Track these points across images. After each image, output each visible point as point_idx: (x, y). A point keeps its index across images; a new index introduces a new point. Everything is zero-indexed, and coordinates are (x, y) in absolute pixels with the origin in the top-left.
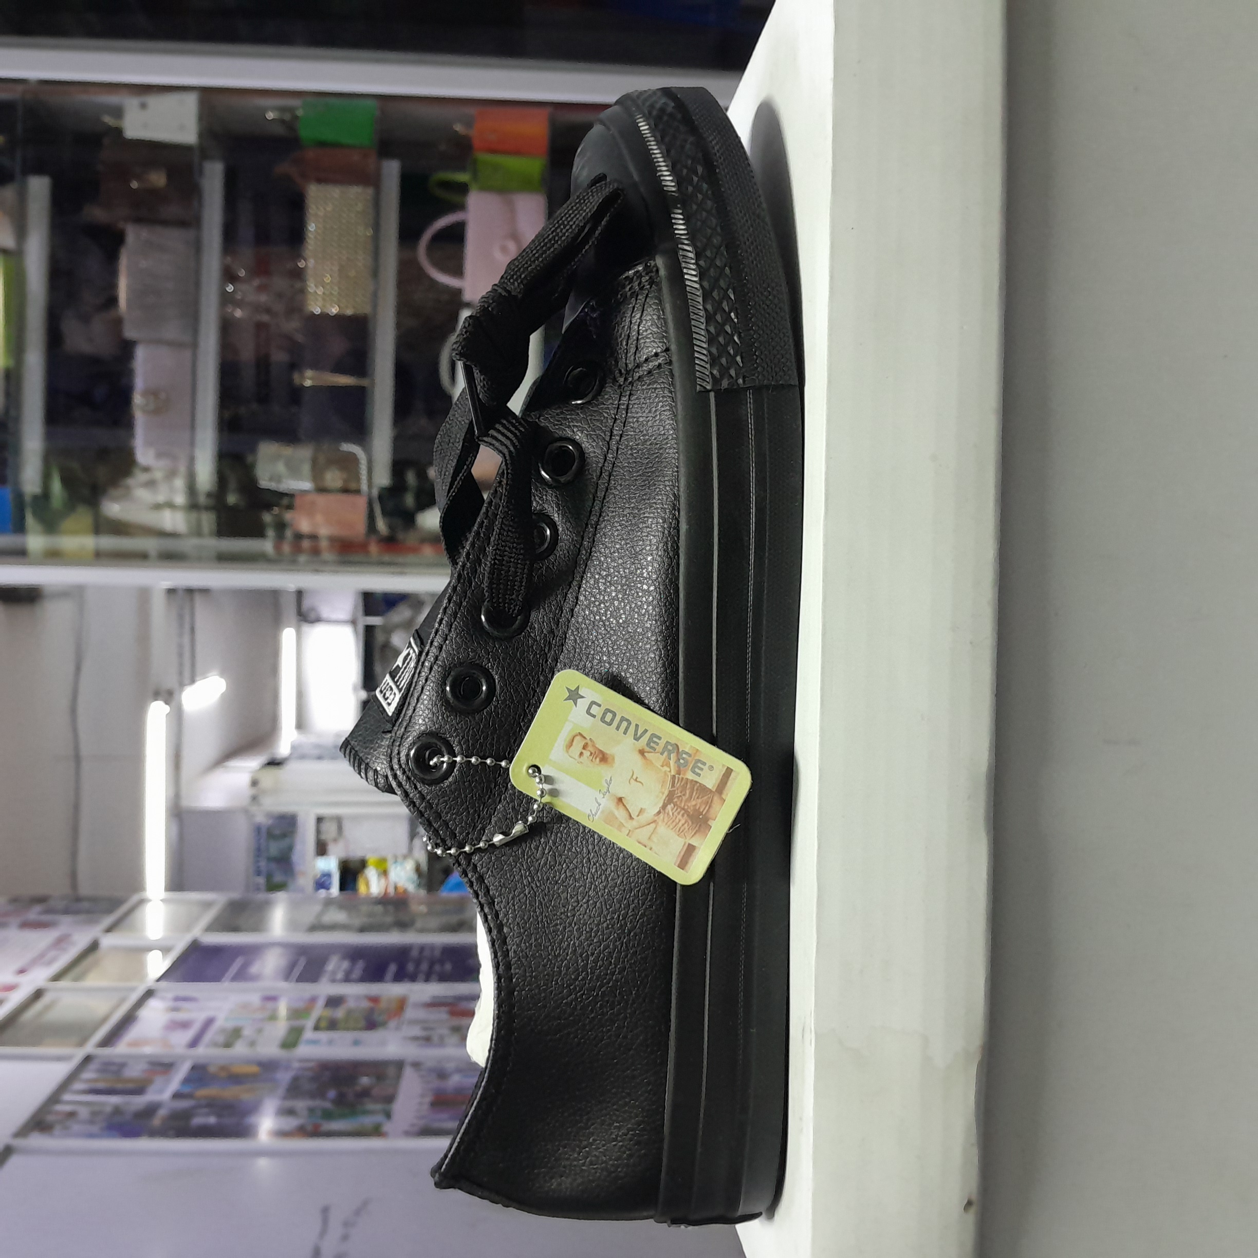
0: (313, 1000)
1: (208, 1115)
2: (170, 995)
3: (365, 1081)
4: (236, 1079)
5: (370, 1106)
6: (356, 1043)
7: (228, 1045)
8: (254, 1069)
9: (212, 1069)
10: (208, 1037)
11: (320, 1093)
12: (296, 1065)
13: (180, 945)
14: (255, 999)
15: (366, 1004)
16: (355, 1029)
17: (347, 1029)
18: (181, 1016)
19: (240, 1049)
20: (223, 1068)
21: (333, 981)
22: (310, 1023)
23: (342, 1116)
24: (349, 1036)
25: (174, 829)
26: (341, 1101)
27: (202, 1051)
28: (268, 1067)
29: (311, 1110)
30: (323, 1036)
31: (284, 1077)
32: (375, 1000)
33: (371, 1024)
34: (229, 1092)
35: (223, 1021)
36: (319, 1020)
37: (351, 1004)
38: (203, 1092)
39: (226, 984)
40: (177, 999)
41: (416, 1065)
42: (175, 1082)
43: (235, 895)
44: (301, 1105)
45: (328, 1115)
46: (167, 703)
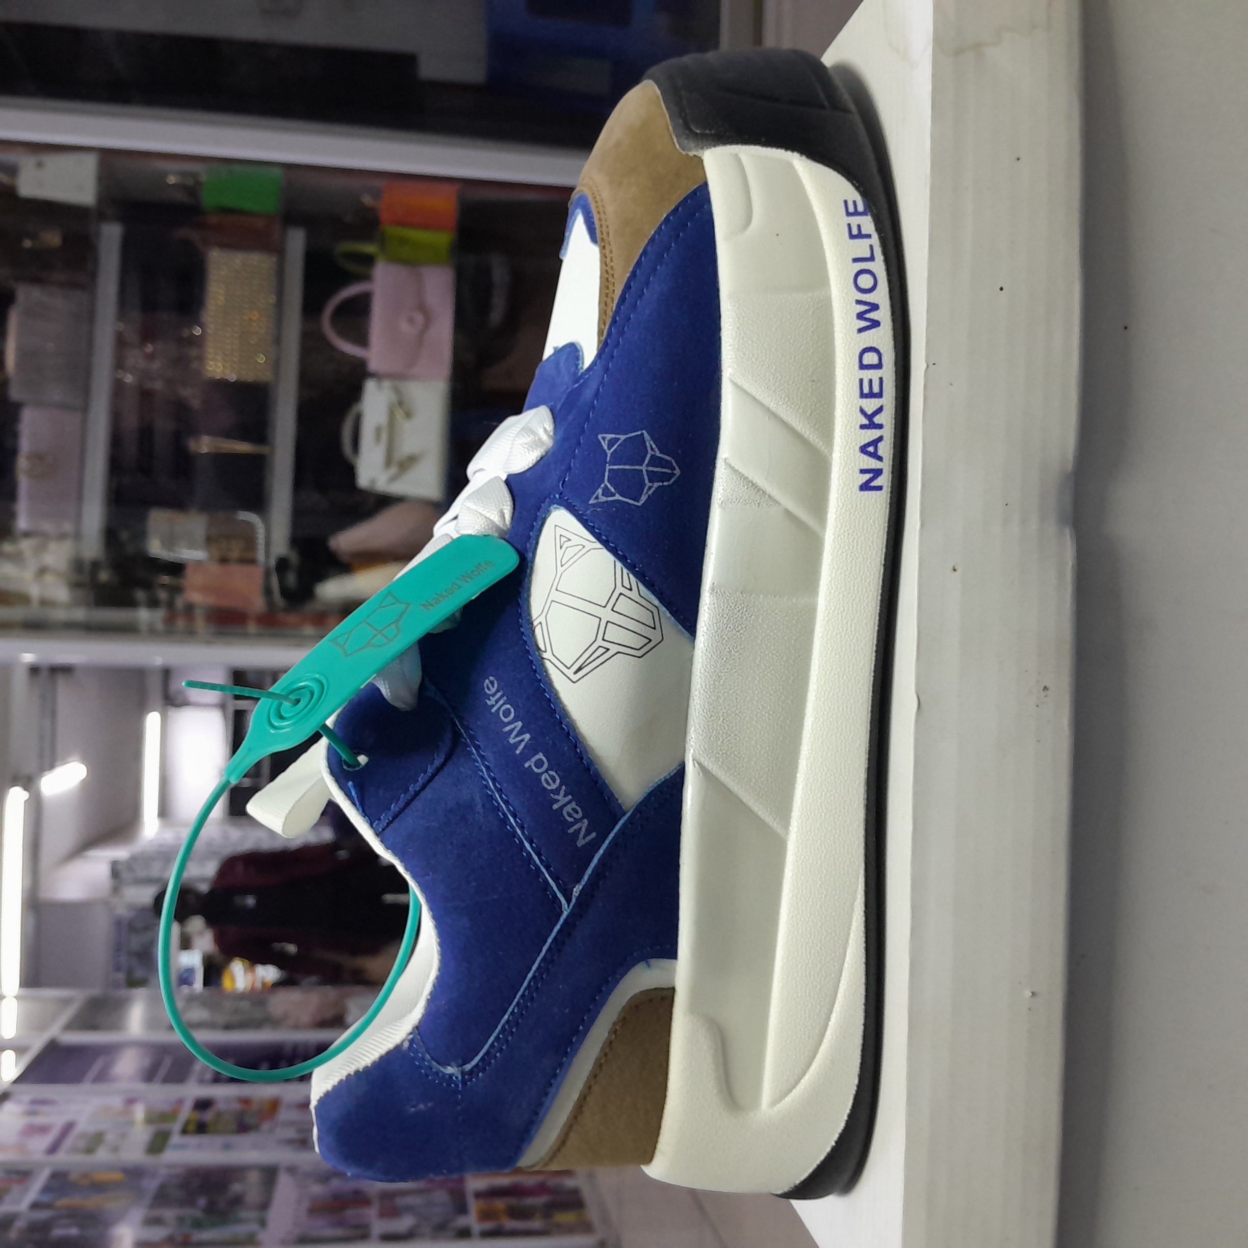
0: (180, 1102)
1: (68, 1226)
2: (26, 1098)
3: (236, 1188)
4: (99, 1187)
5: (244, 1214)
6: (227, 1147)
7: (90, 1150)
8: (118, 1176)
9: (73, 1176)
10: (68, 1143)
11: (189, 1201)
12: (163, 1172)
13: (37, 1044)
14: (116, 1102)
15: (237, 1106)
16: (225, 1132)
17: (215, 1132)
18: (40, 1120)
19: (102, 1155)
20: (85, 1176)
21: (202, 1081)
22: (177, 1126)
23: (214, 1225)
24: (219, 1140)
25: (31, 921)
26: (211, 1209)
27: (62, 1158)
28: (134, 1173)
29: (181, 1220)
30: (193, 1140)
31: (151, 1185)
32: (246, 1101)
33: (243, 1127)
34: (91, 1202)
35: (84, 1125)
36: (187, 1124)
37: (221, 1106)
38: (63, 1202)
39: (86, 1086)
40: (34, 1102)
41: (292, 1170)
42: (33, 1192)
43: (95, 991)
44: (170, 1214)
45: (198, 1224)
46: (25, 789)
